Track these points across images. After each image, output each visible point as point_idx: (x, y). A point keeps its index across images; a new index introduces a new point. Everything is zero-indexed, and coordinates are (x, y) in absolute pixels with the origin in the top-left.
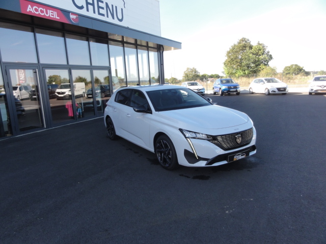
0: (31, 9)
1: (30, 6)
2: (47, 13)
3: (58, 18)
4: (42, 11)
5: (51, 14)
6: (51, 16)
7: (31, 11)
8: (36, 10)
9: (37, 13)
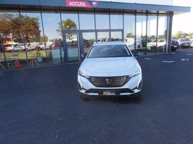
0: (71, 4)
1: (71, 2)
2: (79, 4)
3: (86, 6)
4: (77, 4)
5: (81, 4)
6: (81, 5)
7: (71, 5)
8: (74, 4)
9: (74, 5)
